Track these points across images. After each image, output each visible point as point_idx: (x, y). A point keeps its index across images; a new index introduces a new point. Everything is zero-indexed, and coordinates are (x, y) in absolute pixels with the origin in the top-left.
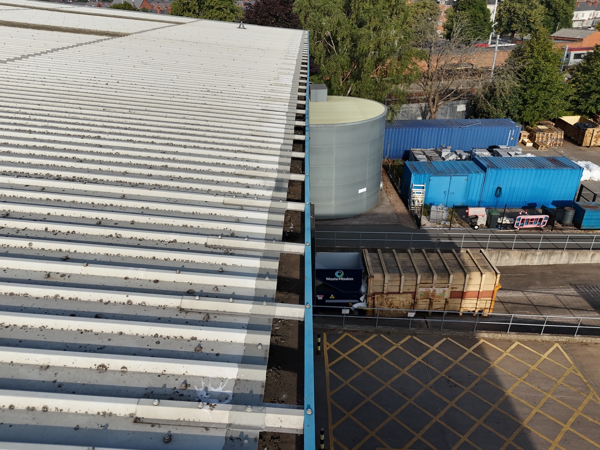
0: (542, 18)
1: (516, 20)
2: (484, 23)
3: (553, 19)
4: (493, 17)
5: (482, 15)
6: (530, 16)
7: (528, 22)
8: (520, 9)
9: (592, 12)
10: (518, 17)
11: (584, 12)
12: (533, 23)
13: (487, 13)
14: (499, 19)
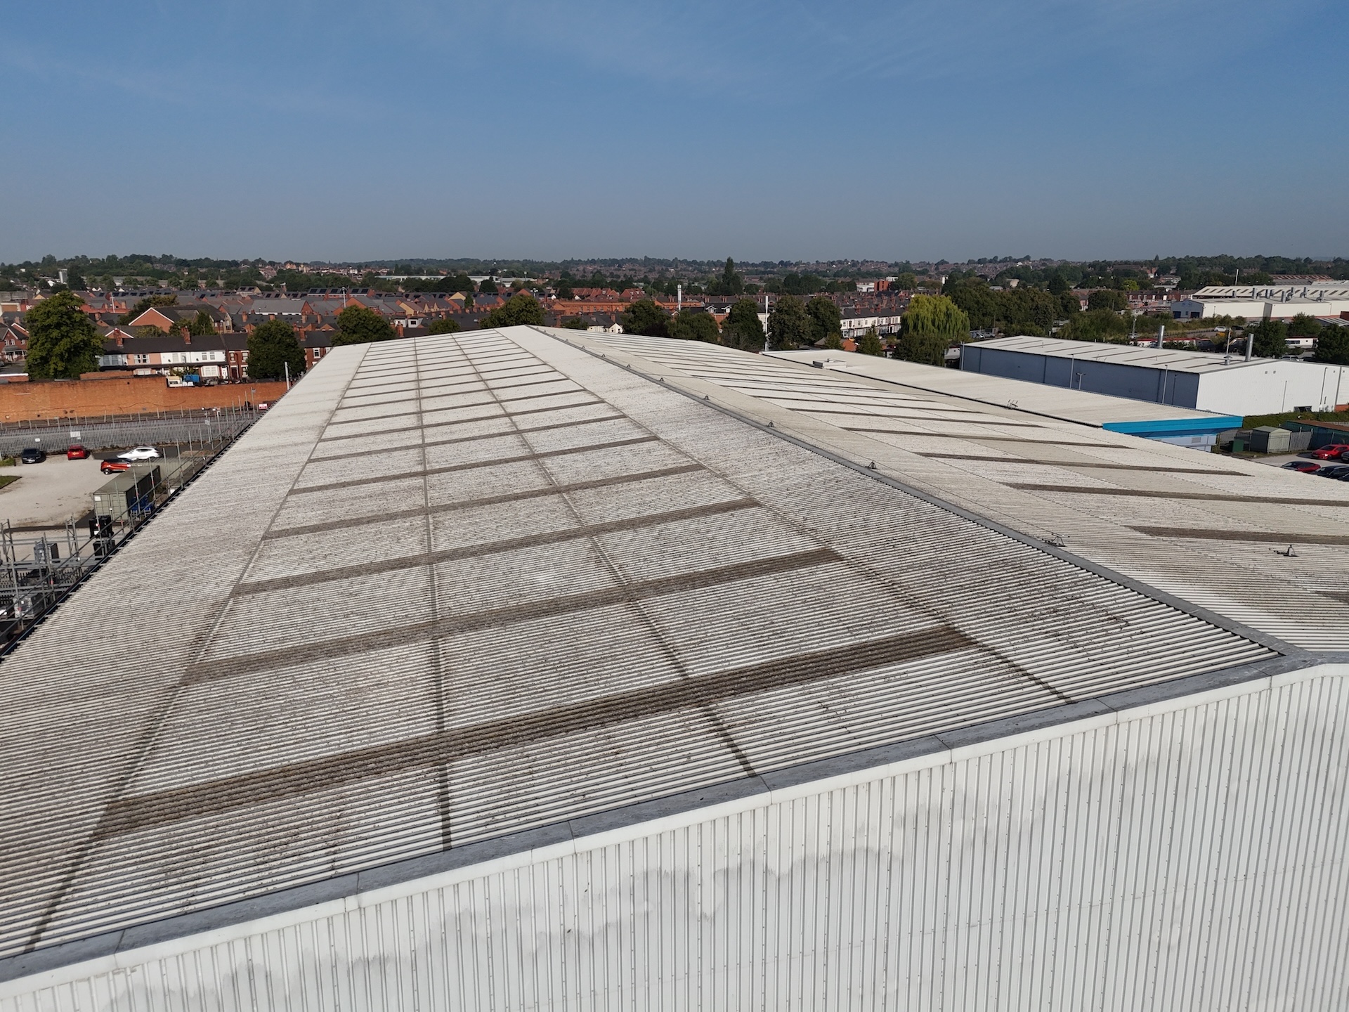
0: (812, 328)
1: (787, 330)
2: (758, 333)
3: (823, 328)
4: (765, 328)
5: (755, 327)
6: (799, 326)
7: (799, 332)
8: (789, 320)
9: (876, 318)
10: (788, 328)
11: (866, 319)
12: (803, 333)
13: (760, 324)
14: (771, 328)
